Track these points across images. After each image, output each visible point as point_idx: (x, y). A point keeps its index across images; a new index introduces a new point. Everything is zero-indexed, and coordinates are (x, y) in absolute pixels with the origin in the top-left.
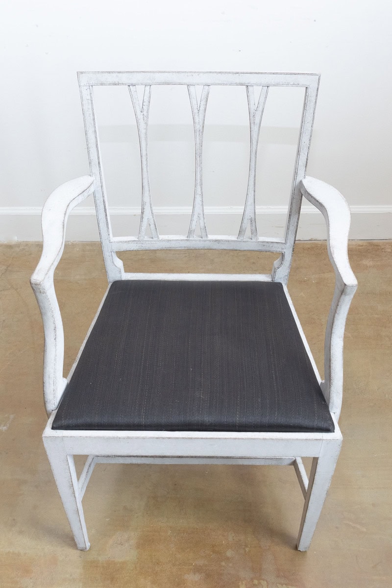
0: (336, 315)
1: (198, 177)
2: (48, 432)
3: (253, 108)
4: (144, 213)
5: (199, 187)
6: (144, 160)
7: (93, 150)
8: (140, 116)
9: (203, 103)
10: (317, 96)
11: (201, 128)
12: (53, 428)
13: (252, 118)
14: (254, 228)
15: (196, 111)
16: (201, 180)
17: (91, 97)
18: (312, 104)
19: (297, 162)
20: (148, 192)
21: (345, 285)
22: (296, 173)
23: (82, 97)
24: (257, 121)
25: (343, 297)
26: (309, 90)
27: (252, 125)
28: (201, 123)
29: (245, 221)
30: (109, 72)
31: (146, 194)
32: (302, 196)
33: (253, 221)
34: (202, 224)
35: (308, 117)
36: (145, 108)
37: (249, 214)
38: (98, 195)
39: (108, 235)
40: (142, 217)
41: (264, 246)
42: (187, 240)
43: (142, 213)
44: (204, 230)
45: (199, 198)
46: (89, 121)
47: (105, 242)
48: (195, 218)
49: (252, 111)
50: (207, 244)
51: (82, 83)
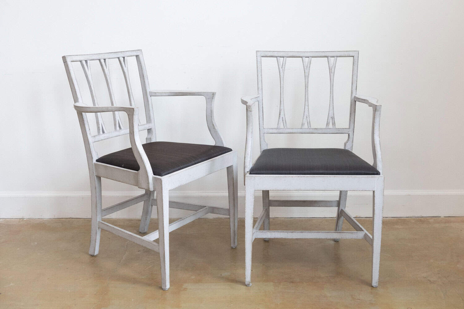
1: (306, 97)
2: (248, 175)
3: (331, 66)
4: (281, 114)
5: (307, 102)
6: (282, 89)
7: (260, 83)
8: (281, 69)
9: (309, 64)
10: (358, 59)
11: (308, 74)
12: (250, 174)
13: (330, 70)
14: (333, 122)
15: (306, 68)
16: (308, 98)
17: (261, 61)
18: (357, 63)
19: (352, 88)
21: (376, 105)
22: (352, 93)
23: (257, 61)
24: (333, 71)
26: (355, 58)
27: (331, 74)
29: (329, 118)
30: (269, 51)
31: (282, 105)
32: (356, 101)
33: (333, 118)
34: (308, 120)
35: (355, 68)
36: (283, 66)
37: (331, 115)
38: (261, 104)
39: (263, 124)
40: (279, 117)
41: (339, 130)
42: (301, 129)
43: (280, 114)
44: (309, 123)
45: (306, 107)
46: (259, 70)
47: (261, 128)
48: (305, 117)
49: (330, 67)
50: (311, 131)
51: (258, 56)
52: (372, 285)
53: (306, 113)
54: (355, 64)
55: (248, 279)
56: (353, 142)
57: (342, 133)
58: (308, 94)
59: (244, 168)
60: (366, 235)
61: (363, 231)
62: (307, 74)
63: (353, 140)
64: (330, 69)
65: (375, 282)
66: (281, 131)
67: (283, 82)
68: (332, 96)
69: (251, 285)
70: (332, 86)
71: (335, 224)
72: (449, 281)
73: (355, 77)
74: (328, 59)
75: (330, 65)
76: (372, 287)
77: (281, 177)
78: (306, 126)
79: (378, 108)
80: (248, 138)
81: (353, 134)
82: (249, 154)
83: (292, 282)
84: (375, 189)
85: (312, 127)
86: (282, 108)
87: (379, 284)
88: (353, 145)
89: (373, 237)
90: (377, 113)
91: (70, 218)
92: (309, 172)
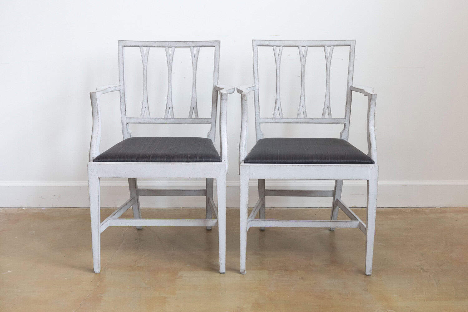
0: (370, 113)
1: (303, 87)
2: (243, 164)
5: (303, 92)
6: (278, 79)
7: (256, 72)
8: (277, 59)
9: (305, 53)
10: (355, 48)
12: (245, 163)
13: (327, 60)
14: (329, 111)
15: (302, 57)
19: (348, 78)
20: (279, 94)
21: (372, 95)
22: (348, 82)
23: (253, 50)
24: (329, 60)
25: (371, 101)
26: (351, 48)
27: (327, 62)
28: (304, 62)
29: (325, 108)
30: (266, 40)
31: (278, 95)
32: (352, 91)
33: (329, 108)
34: (304, 110)
35: (352, 58)
36: (280, 55)
37: (327, 104)
38: (257, 93)
39: (259, 114)
40: (275, 106)
41: (335, 120)
42: (297, 118)
43: (276, 104)
44: (305, 113)
45: (303, 97)
46: (255, 59)
47: (257, 118)
48: (301, 107)
49: (327, 57)
50: (307, 120)
51: (254, 45)
52: (365, 273)
53: (302, 102)
54: (352, 53)
55: (243, 267)
56: (348, 132)
57: (338, 123)
58: (304, 84)
59: (239, 157)
60: (360, 224)
61: (357, 220)
62: (303, 64)
63: (349, 130)
64: (327, 58)
65: (368, 271)
66: (277, 121)
67: (279, 71)
68: (328, 85)
69: (245, 273)
70: (328, 76)
71: (330, 214)
72: (442, 270)
73: (351, 67)
74: (324, 48)
75: (327, 54)
76: (366, 275)
77: (276, 166)
78: (302, 116)
79: (373, 97)
80: (243, 127)
81: (349, 124)
82: (244, 143)
83: (287, 270)
84: (369, 179)
85: (308, 117)
86: (278, 97)
87: (372, 272)
88: (348, 135)
89: (367, 226)
90: (373, 102)
91: (68, 208)
92: (304, 161)
